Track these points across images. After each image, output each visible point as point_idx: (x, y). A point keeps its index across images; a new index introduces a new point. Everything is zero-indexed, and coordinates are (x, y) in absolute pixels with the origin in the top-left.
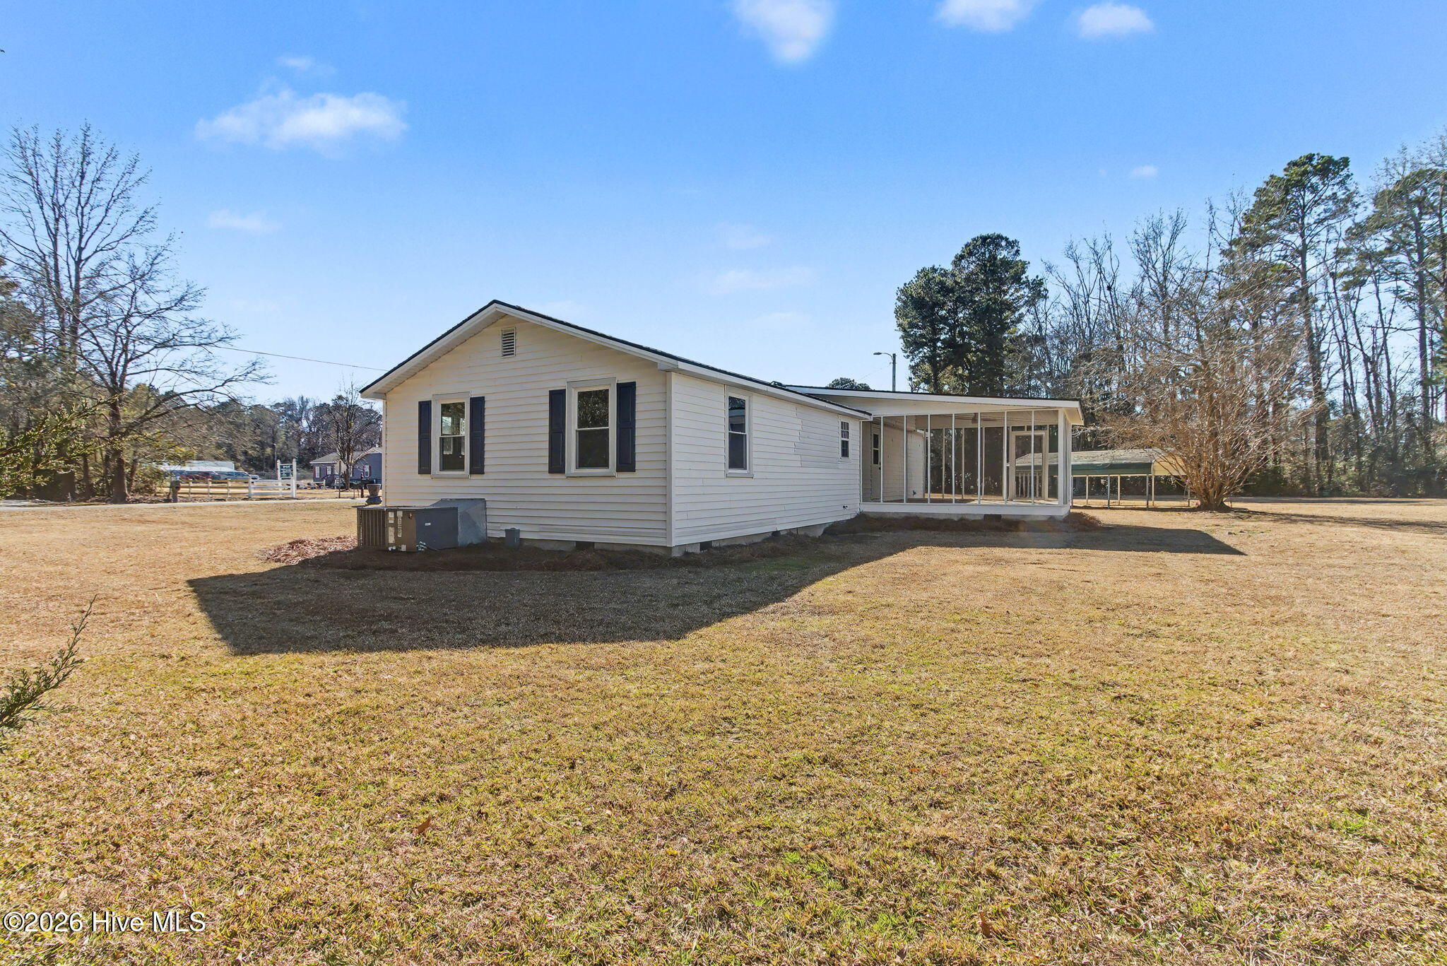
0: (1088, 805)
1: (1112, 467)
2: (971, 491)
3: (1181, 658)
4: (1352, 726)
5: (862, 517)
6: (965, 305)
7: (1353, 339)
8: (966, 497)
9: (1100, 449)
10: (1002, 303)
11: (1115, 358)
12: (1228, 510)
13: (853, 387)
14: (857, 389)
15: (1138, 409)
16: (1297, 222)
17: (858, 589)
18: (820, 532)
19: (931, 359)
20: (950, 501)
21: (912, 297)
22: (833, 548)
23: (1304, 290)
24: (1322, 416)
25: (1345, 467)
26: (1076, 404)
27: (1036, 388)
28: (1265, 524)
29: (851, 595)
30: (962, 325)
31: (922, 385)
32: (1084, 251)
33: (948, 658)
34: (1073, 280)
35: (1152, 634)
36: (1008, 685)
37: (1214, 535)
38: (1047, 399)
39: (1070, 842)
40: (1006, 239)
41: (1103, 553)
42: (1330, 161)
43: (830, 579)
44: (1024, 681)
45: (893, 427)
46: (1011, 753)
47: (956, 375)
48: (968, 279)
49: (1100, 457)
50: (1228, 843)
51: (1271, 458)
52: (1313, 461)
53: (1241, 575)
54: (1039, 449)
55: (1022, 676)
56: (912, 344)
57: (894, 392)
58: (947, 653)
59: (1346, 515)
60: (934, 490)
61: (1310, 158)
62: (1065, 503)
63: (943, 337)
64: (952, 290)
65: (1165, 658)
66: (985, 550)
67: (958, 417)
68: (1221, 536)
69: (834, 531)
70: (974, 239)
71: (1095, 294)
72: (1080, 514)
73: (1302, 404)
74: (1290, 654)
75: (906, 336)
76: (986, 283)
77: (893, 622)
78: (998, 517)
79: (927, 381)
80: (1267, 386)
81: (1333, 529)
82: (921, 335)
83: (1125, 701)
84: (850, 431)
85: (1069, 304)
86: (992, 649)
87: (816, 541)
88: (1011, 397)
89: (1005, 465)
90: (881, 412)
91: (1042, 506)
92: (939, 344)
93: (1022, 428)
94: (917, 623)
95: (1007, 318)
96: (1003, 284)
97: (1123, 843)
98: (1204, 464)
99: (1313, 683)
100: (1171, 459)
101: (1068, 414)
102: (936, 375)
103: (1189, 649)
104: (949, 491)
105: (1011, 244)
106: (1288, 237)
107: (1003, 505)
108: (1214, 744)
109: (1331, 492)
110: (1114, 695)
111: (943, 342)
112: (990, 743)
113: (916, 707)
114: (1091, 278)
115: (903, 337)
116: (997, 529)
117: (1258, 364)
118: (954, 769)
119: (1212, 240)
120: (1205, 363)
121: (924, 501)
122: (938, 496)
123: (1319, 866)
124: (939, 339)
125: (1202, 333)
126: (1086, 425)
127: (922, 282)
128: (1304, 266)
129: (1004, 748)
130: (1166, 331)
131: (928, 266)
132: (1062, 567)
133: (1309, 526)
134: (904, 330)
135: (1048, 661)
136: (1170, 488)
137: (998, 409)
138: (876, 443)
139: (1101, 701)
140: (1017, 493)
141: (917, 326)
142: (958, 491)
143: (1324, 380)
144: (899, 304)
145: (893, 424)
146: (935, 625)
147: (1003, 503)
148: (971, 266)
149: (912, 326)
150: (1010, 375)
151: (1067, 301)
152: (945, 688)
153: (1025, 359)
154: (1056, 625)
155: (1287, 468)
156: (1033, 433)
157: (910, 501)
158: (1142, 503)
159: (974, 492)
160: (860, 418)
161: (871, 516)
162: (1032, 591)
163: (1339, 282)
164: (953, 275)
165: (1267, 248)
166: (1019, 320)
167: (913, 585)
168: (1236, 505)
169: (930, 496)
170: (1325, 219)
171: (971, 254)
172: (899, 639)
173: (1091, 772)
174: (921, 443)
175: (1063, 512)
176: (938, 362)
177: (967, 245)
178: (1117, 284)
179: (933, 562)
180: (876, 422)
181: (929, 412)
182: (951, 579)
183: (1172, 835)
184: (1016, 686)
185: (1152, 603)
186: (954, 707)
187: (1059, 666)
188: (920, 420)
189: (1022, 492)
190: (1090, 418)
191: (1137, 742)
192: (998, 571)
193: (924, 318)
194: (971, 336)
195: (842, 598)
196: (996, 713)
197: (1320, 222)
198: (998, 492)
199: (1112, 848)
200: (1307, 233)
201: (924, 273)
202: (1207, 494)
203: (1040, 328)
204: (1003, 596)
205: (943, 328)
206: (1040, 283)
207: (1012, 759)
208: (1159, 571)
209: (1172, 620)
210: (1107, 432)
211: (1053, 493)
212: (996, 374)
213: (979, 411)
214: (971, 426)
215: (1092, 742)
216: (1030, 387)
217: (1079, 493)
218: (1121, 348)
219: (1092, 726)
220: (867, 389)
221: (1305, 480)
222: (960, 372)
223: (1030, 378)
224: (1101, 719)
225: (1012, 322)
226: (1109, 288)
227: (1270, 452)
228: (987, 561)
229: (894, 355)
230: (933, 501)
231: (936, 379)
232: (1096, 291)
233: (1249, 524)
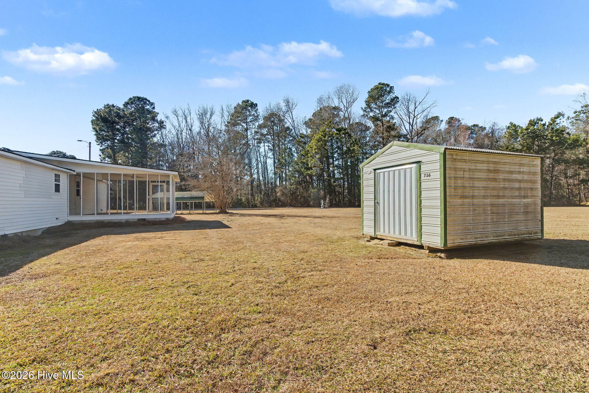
0: (175, 333)
1: (191, 198)
2: (131, 208)
3: (211, 267)
4: (256, 279)
5: (69, 224)
6: (129, 125)
7: (259, 159)
8: (129, 211)
9: (187, 191)
10: (147, 128)
11: (191, 157)
12: (228, 213)
13: (64, 156)
14: (68, 157)
15: (200, 176)
16: (245, 120)
17: (63, 261)
18: (39, 233)
19: (112, 148)
20: (121, 213)
21: (101, 116)
22: (48, 241)
23: (247, 142)
24: (252, 181)
25: (258, 198)
26: (176, 173)
27: (162, 165)
28: (237, 217)
29: (59, 265)
30: (128, 134)
31: (107, 159)
32: (180, 113)
33: (116, 287)
34: (176, 124)
35: (202, 260)
36: (144, 292)
37: (223, 222)
38: (166, 170)
39: (168, 351)
40: (149, 101)
41: (187, 231)
42: (252, 103)
43: (45, 258)
44: (153, 289)
45: (89, 178)
46: (144, 322)
47: (125, 156)
48: (131, 114)
49: (186, 194)
50: (222, 329)
51: (239, 195)
52: (250, 197)
53: (230, 235)
54: (162, 190)
55: (151, 287)
56: (101, 139)
57: (90, 161)
58: (115, 284)
59: (258, 213)
60: (112, 208)
61: (248, 101)
62: (173, 212)
63: (118, 138)
64: (123, 117)
65: (206, 268)
66: (138, 235)
67: (125, 175)
68: (225, 222)
69: (50, 232)
70: (134, 97)
71: (185, 131)
72: (179, 217)
73: (247, 178)
74: (242, 260)
75: (98, 135)
76: (139, 117)
77: (85, 275)
78: (144, 220)
79: (109, 157)
80: (238, 171)
81: (254, 218)
82: (106, 135)
83: (191, 288)
84: (61, 179)
85: (175, 133)
86: (138, 278)
87: (36, 238)
88: (151, 168)
89: (147, 197)
90: (81, 170)
91: (163, 214)
92: (116, 141)
93: (155, 182)
94: (99, 273)
95: (149, 134)
96: (148, 120)
97: (188, 343)
98: (221, 198)
99: (247, 268)
100: (210, 196)
101: (174, 176)
102: (114, 155)
103: (214, 263)
104: (120, 209)
105: (152, 104)
106: (243, 124)
107: (147, 214)
108: (219, 296)
109: (254, 207)
110: (187, 286)
111: (118, 140)
112: (134, 321)
113: (95, 315)
114: (183, 124)
115: (96, 135)
116: (144, 225)
117: (236, 164)
118: (115, 339)
119: (223, 120)
120: (220, 162)
121: (107, 214)
122: (115, 211)
123: (246, 326)
124: (116, 139)
125: (220, 152)
126: (181, 181)
127: (107, 110)
128: (247, 134)
129: (141, 321)
130: (209, 149)
131: (111, 104)
132: (171, 238)
133: (248, 217)
134: (97, 131)
135: (163, 278)
136: (210, 206)
137: (145, 173)
138: (78, 185)
139: (183, 290)
140: (153, 209)
141: (104, 131)
142: (125, 209)
143: (253, 171)
144: (94, 118)
145: (88, 176)
146: (109, 273)
147: (146, 213)
148: (132, 109)
149: (101, 130)
150: (151, 159)
151: (174, 132)
152: (113, 301)
153: (157, 153)
154: (167, 263)
155: (244, 199)
156: (159, 184)
157: (98, 214)
158: (201, 212)
159: (133, 209)
160: (67, 173)
161: (76, 222)
162: (158, 250)
163: (256, 141)
164: (123, 111)
165: (238, 127)
166: (155, 136)
167: (98, 255)
168: (230, 211)
169: (110, 211)
170: (252, 121)
171: (132, 103)
172: (89, 283)
173: (177, 319)
174: (105, 185)
175: (172, 216)
176: (115, 149)
177: (130, 99)
178: (193, 128)
179: (110, 242)
180: (78, 175)
181: (109, 172)
182: (120, 249)
183: (205, 333)
184: (148, 292)
185: (203, 248)
186: (117, 309)
187: (167, 280)
188: (105, 175)
189: (155, 209)
190: (182, 179)
191: (195, 302)
192: (143, 243)
193: (108, 127)
194: (133, 140)
195: (53, 267)
196: (138, 307)
197: (251, 121)
198: (144, 209)
199: (183, 347)
200: (248, 124)
201: (108, 106)
202: (221, 208)
203: (163, 141)
204: (144, 254)
205: (118, 134)
206: (163, 122)
207: (144, 325)
208: (206, 236)
209: (208, 254)
210: (189, 185)
211: (168, 209)
212: (144, 158)
213: (135, 173)
214: (131, 179)
215: (179, 307)
216: (159, 165)
217: (179, 208)
218: (194, 153)
219: (179, 301)
220: (74, 158)
221: (248, 202)
222: (127, 155)
223: (159, 161)
224: (182, 297)
225: (152, 137)
226: (190, 130)
227: (239, 193)
228: (137, 239)
229: (90, 143)
230: (111, 214)
231: (115, 157)
232: (185, 129)
233: (233, 218)
